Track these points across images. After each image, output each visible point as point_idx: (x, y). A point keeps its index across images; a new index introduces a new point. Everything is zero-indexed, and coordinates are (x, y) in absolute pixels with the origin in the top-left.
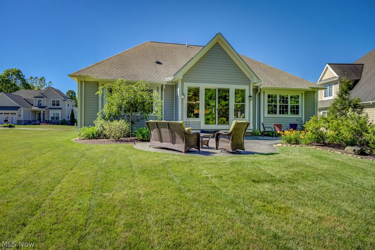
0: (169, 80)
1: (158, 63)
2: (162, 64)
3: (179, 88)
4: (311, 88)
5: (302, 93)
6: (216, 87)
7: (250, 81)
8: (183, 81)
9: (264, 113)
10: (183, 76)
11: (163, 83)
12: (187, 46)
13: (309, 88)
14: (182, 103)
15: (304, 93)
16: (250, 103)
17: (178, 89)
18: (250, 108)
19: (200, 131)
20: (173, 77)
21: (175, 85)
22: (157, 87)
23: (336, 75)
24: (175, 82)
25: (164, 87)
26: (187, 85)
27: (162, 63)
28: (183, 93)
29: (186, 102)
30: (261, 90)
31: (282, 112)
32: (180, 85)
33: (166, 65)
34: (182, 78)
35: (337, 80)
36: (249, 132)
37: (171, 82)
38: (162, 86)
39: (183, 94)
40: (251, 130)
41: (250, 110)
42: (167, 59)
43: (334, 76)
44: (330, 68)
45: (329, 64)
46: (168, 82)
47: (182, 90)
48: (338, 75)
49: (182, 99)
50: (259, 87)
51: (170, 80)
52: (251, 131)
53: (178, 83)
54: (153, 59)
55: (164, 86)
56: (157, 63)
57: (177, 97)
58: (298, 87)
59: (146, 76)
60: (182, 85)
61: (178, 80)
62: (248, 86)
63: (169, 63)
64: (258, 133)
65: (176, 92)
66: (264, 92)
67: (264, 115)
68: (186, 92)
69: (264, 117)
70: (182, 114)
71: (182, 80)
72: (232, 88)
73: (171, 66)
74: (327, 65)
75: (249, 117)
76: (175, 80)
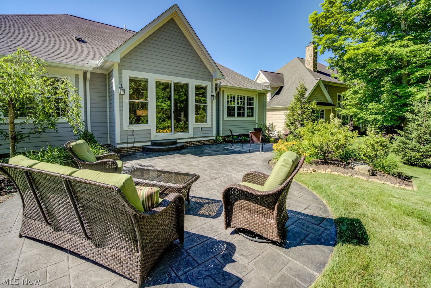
0: (97, 64)
1: (80, 40)
2: (86, 43)
3: (114, 78)
4: (263, 89)
5: (256, 95)
6: (171, 80)
7: (212, 76)
8: (121, 67)
9: (223, 116)
10: (122, 59)
11: (87, 69)
12: (126, 31)
13: (262, 90)
14: (121, 102)
15: (257, 94)
16: (212, 103)
17: (113, 81)
18: (212, 109)
19: (150, 143)
20: (103, 59)
21: (109, 74)
22: (75, 74)
23: (267, 81)
24: (107, 70)
25: (89, 76)
26: (127, 74)
27: (86, 41)
28: (121, 85)
29: (126, 100)
30: (220, 89)
31: (240, 115)
32: (116, 73)
33: (94, 45)
34: (120, 62)
35: (268, 85)
36: (211, 140)
37: (101, 68)
38: (85, 74)
39: (122, 88)
40: (214, 136)
41: (212, 112)
42: (95, 39)
43: (265, 82)
44: (262, 74)
45: (261, 71)
46: (94, 68)
47: (120, 82)
48: (269, 81)
49: (121, 96)
50: (218, 85)
51: (99, 65)
52: (214, 138)
53: (112, 70)
54: (71, 34)
55: (88, 73)
56: (77, 40)
57: (111, 92)
58: (253, 88)
59: (52, 55)
60: (120, 73)
61: (113, 65)
62: (210, 83)
63: (99, 44)
64: (220, 140)
65: (110, 84)
66: (223, 91)
67: (223, 118)
68: (126, 85)
69: (223, 120)
70: (121, 119)
71: (119, 65)
72: (192, 83)
73: (101, 47)
74: (260, 72)
75: (212, 121)
76: (108, 64)
